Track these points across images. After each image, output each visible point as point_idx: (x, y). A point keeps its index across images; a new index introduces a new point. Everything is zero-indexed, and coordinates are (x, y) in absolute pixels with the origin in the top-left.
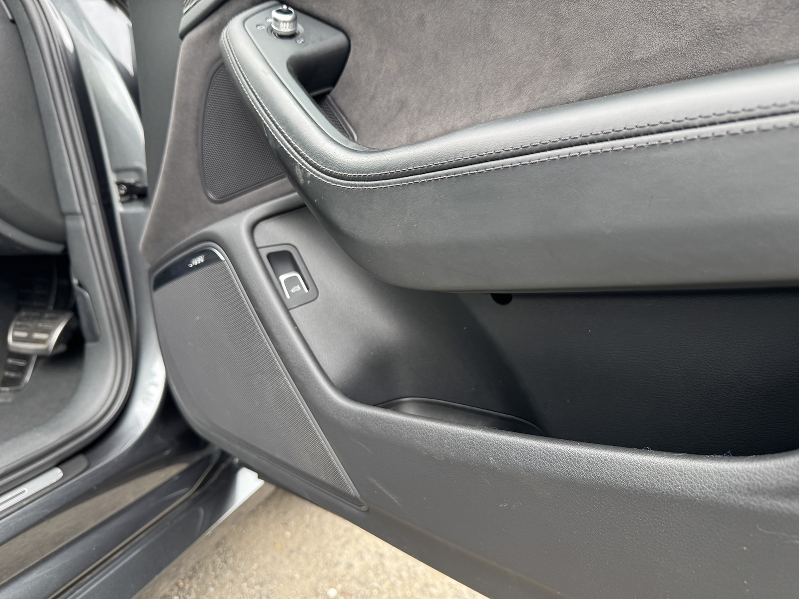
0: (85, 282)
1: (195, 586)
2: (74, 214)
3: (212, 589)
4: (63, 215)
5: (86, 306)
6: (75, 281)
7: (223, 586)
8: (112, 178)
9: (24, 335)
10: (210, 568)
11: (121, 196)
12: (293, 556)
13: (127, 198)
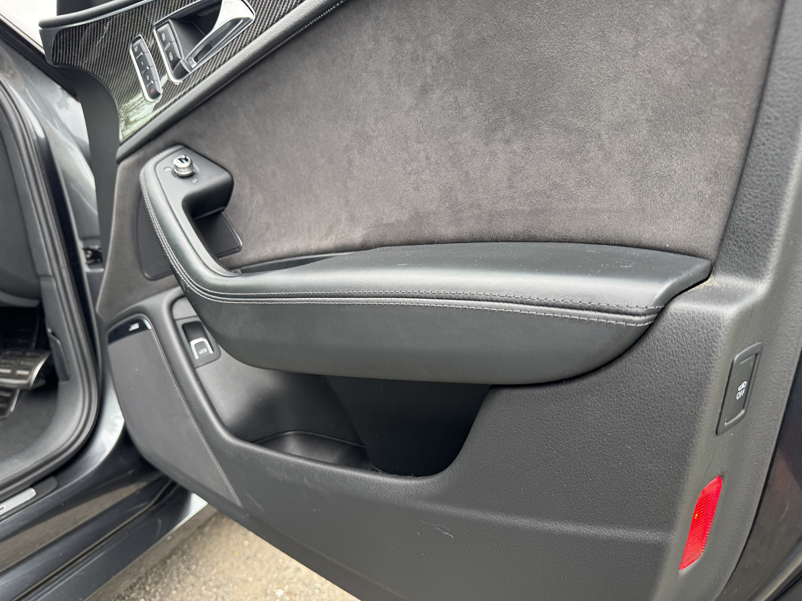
0: (57, 332)
1: (160, 590)
2: (47, 276)
3: (174, 592)
4: (38, 277)
5: (58, 351)
6: (49, 330)
7: (184, 589)
8: (80, 245)
9: (9, 371)
10: (175, 573)
11: (88, 259)
12: (249, 562)
13: (92, 261)
